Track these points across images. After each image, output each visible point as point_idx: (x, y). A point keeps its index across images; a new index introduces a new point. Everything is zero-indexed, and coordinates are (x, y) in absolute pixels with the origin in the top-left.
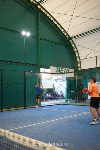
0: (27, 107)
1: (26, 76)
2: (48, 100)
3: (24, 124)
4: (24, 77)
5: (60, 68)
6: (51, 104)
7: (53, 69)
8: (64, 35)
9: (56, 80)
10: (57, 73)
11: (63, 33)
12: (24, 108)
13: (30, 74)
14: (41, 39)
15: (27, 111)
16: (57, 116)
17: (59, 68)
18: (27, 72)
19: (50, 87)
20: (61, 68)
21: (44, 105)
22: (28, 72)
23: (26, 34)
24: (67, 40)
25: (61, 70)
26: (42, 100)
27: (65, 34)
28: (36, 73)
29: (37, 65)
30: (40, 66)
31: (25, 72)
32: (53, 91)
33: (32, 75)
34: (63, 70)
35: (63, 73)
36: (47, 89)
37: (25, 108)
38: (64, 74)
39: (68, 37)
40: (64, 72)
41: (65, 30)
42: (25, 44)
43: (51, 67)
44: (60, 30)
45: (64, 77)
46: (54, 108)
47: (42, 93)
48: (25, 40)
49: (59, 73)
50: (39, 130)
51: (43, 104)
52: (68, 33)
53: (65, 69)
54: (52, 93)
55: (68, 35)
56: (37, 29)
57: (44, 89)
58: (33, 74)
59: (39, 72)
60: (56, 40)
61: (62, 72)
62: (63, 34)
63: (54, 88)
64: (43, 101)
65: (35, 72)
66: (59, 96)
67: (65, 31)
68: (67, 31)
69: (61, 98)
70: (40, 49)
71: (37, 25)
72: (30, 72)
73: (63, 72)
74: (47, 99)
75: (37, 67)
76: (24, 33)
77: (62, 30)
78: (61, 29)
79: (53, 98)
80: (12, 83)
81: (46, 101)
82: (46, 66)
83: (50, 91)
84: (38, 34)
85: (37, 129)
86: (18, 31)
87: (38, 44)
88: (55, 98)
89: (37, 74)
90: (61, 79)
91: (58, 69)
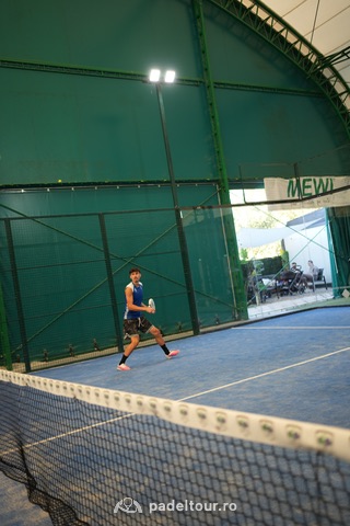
0: (201, 330)
1: (185, 224)
2: (270, 300)
3: (201, 385)
4: (176, 230)
5: (298, 181)
6: (285, 312)
7: (276, 186)
8: (301, 55)
9: (288, 225)
10: (291, 198)
11: (295, 49)
12: (191, 333)
13: (196, 215)
14: (218, 85)
15: (203, 343)
16: (313, 350)
17: (294, 180)
18: (184, 209)
19: (272, 252)
20: (302, 179)
21: (260, 317)
22: (189, 208)
23: (162, 78)
24: (311, 70)
25: (304, 187)
26: (249, 299)
27: (305, 51)
28: (214, 210)
29: (217, 181)
30: (226, 181)
31: (178, 212)
32: (285, 266)
33: (200, 218)
34: (311, 183)
35: (311, 197)
36: (263, 260)
37: (197, 333)
38: (315, 200)
39: (313, 59)
40: (317, 191)
41: (302, 33)
42: (163, 113)
43: (265, 180)
44: (283, 40)
45: (318, 209)
46: (297, 324)
47: (246, 275)
48: (161, 101)
49: (296, 197)
50: (255, 400)
51: (254, 312)
52: (314, 44)
53: (317, 179)
54: (281, 272)
55: (314, 51)
56: (200, 52)
57: (251, 262)
58: (205, 214)
59: (227, 204)
60: (272, 77)
61: (307, 191)
62: (297, 52)
63: (287, 254)
64: (254, 302)
65: (210, 207)
66: (309, 279)
67: (301, 39)
68: (308, 38)
69: (318, 286)
70: (218, 124)
71: (197, 36)
72: (194, 208)
73: (314, 194)
74: (268, 295)
75: (216, 190)
76: (154, 75)
77: (291, 39)
78: (283, 34)
79: (287, 290)
80: (141, 255)
81: (263, 301)
82: (250, 180)
83: (274, 266)
84: (203, 70)
85: (246, 396)
86: (132, 72)
87: (208, 105)
88: (295, 290)
89: (219, 213)
90: (308, 218)
91: (291, 182)
